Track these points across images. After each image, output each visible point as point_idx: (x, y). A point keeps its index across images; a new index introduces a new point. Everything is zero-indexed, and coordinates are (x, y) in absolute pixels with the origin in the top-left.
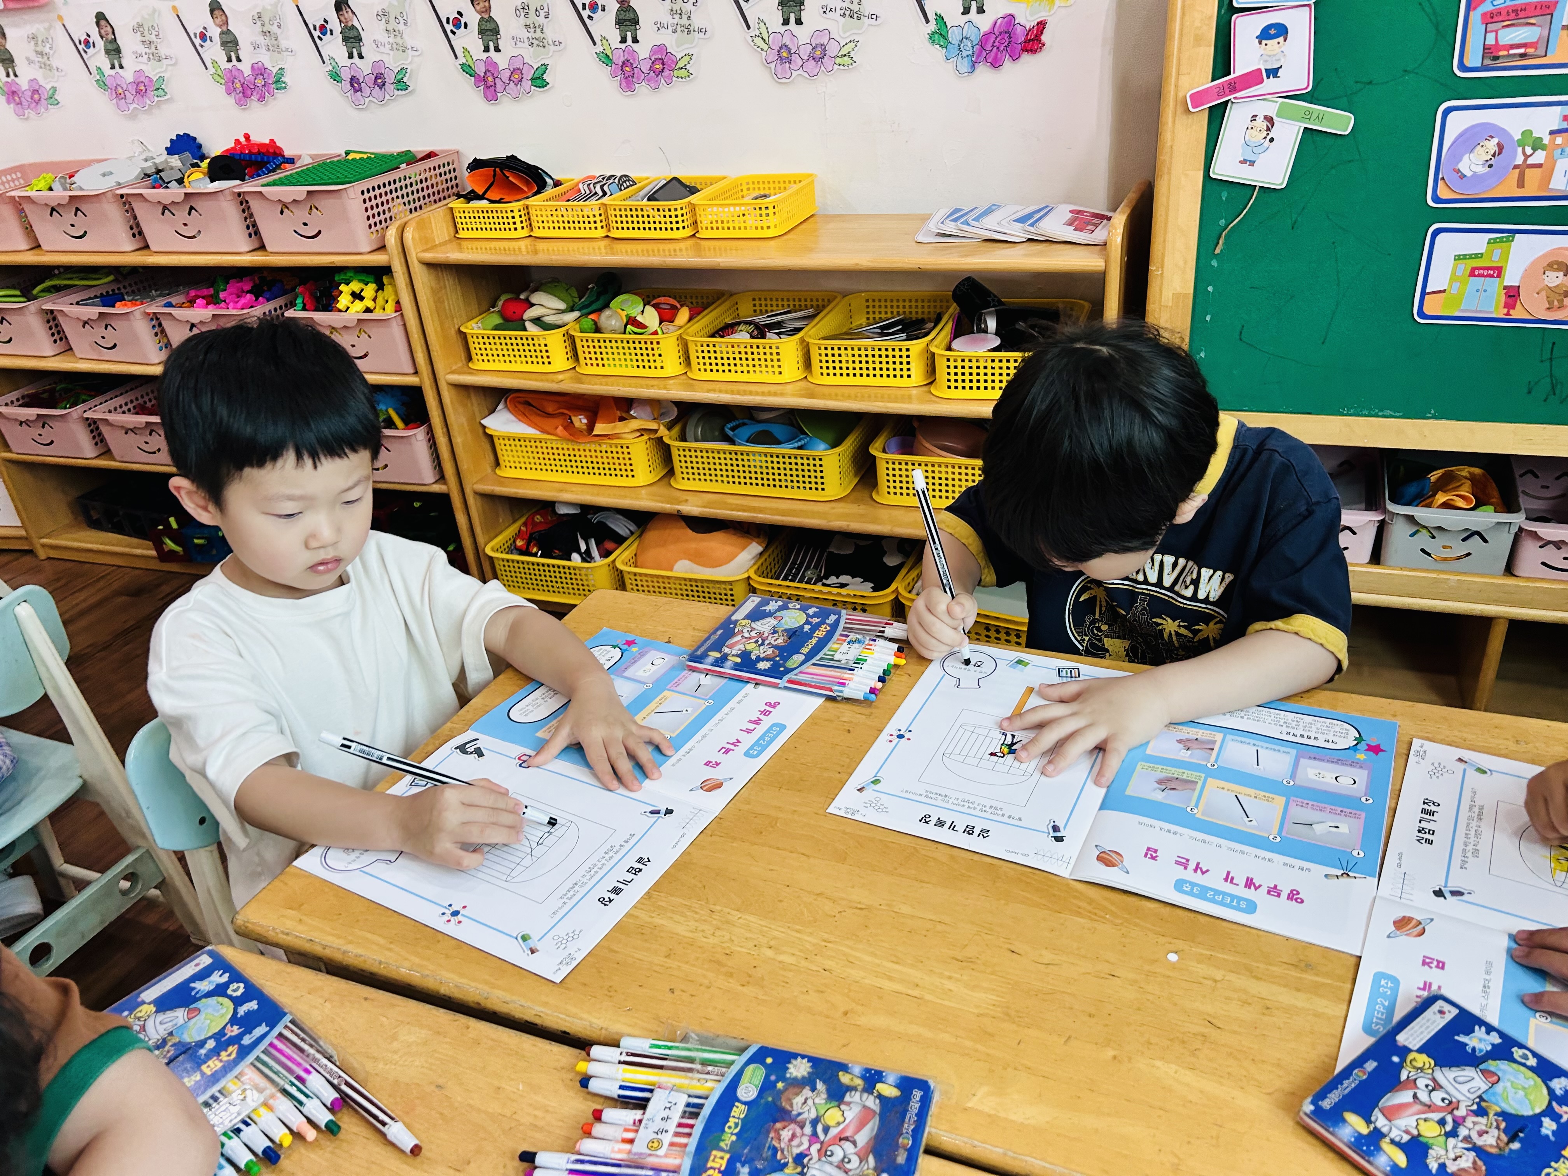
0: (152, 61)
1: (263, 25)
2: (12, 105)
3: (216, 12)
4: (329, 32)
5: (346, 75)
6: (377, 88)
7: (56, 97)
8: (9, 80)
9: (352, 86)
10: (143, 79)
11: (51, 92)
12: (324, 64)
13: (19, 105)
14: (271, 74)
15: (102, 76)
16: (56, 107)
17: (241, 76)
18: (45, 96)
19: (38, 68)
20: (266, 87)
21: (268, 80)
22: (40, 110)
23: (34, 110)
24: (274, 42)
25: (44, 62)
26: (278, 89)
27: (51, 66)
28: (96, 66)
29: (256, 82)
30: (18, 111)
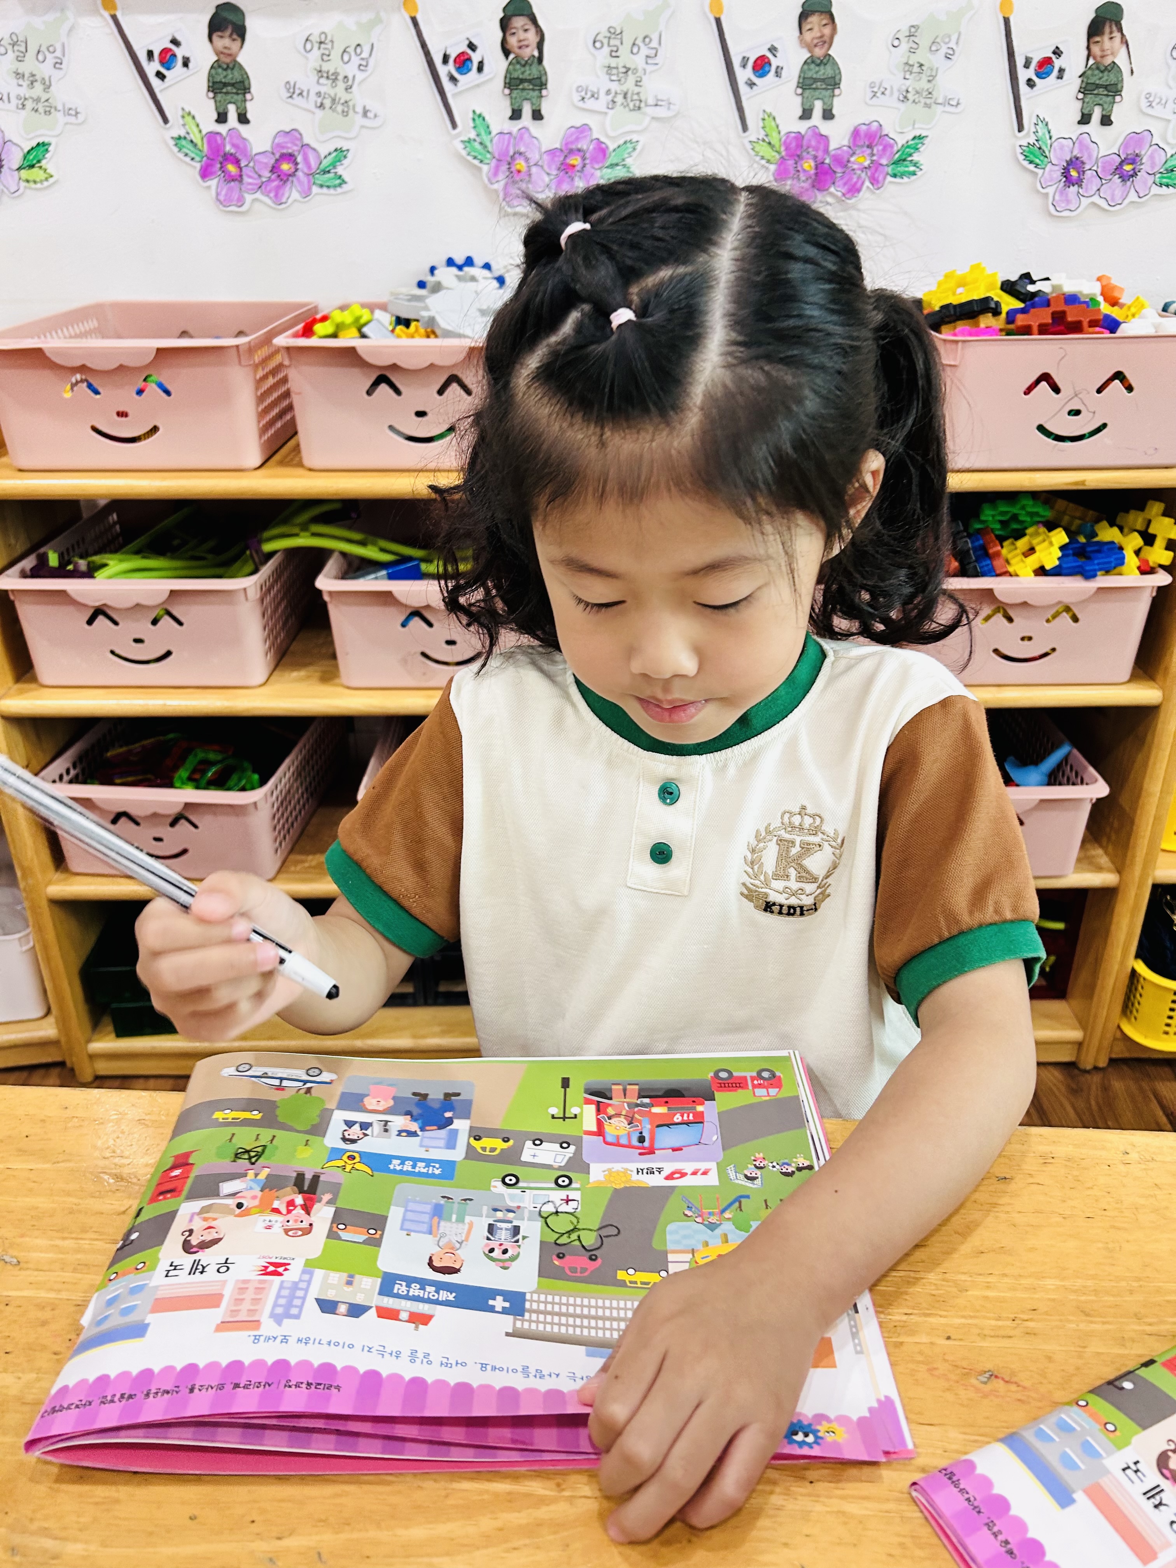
0: (619, 108)
1: (912, 51)
2: (213, 183)
3: (814, 20)
4: (1055, 73)
5: (1059, 156)
6: (1116, 179)
7: (340, 170)
9: (1066, 174)
10: (583, 145)
11: (325, 163)
12: (1019, 131)
13: (232, 183)
14: (891, 146)
15: (483, 133)
16: (332, 191)
17: (822, 147)
18: (309, 167)
19: (311, 106)
20: (873, 169)
21: (881, 157)
22: (286, 195)
23: (272, 195)
24: (923, 84)
25: (333, 95)
26: (895, 176)
27: (351, 104)
28: (474, 112)
29: (852, 159)
30: (226, 195)
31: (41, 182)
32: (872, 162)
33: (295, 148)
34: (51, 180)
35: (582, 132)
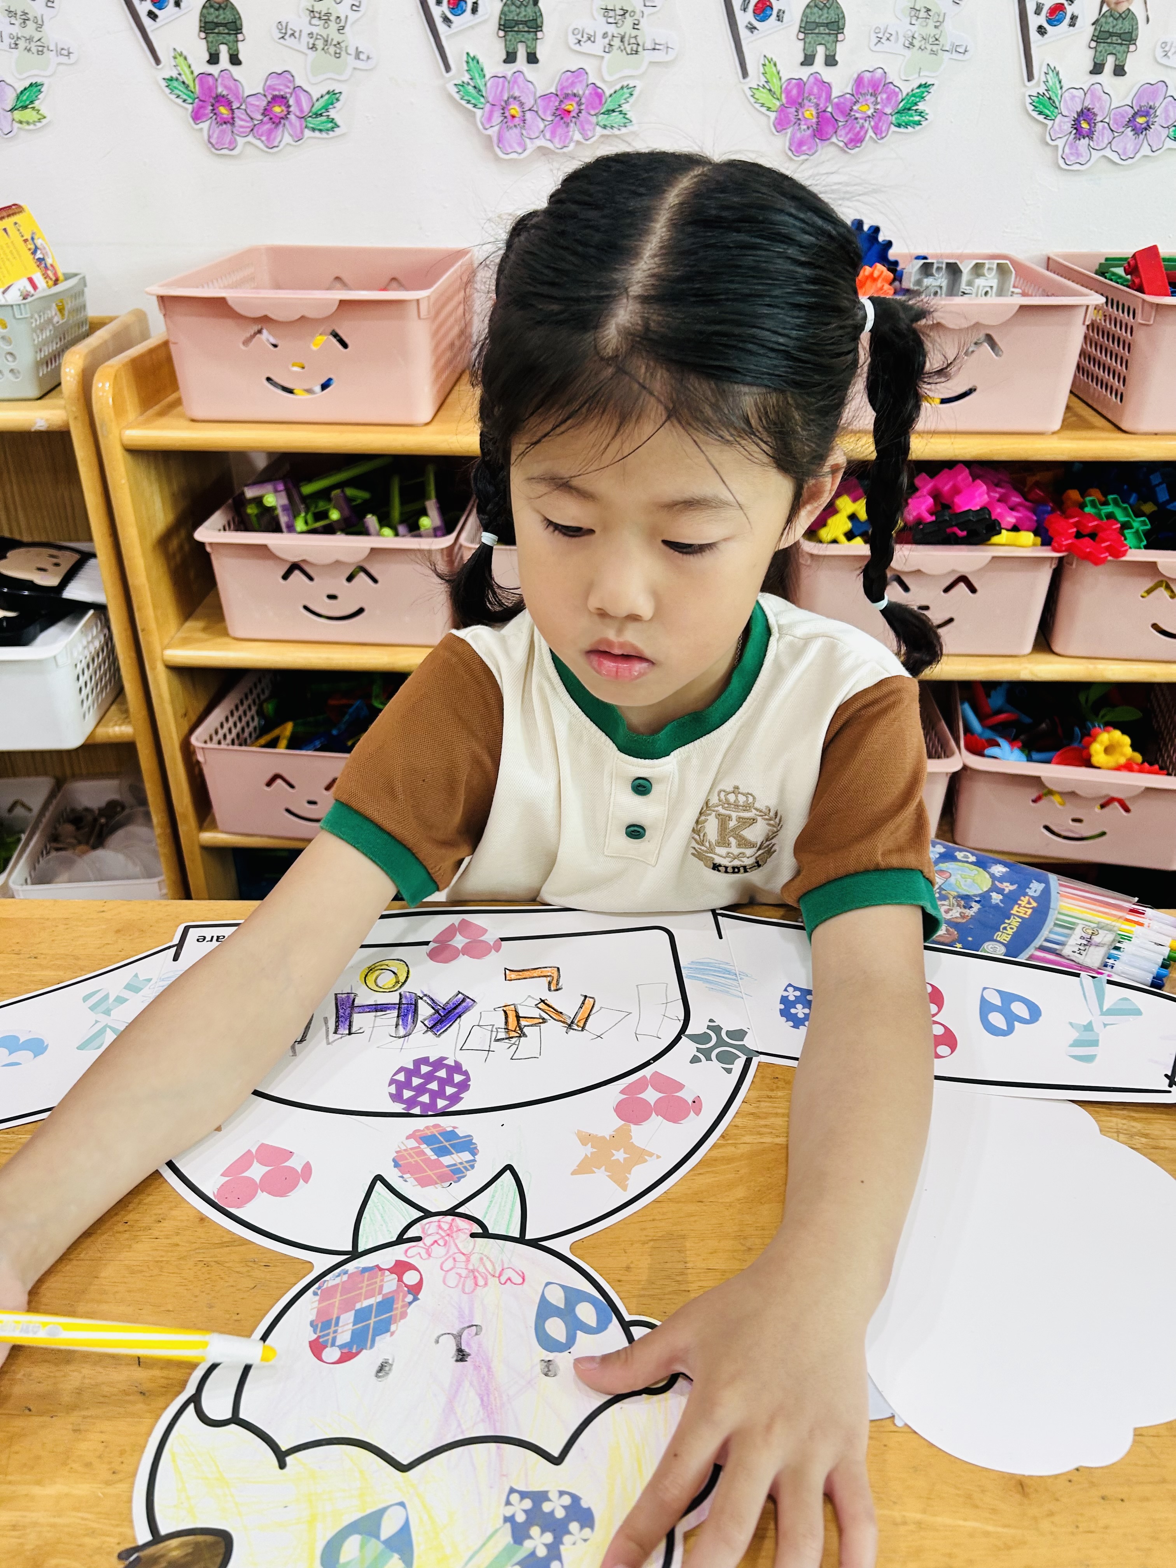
0: (615, 51)
2: (205, 126)
4: (1067, 20)
5: (1070, 107)
6: (1129, 132)
7: (332, 113)
8: (214, 70)
9: (1077, 126)
10: (579, 90)
11: (318, 106)
12: (1029, 80)
13: (224, 126)
14: (896, 94)
15: (477, 75)
16: (324, 135)
17: (824, 95)
18: (301, 111)
19: (304, 48)
20: (876, 120)
21: (885, 106)
22: (279, 139)
23: (264, 138)
24: (930, 30)
25: (325, 37)
26: (899, 126)
27: (342, 44)
28: (468, 54)
29: (855, 108)
30: (218, 138)
31: (34, 123)
32: (876, 111)
33: (288, 90)
34: (44, 121)
35: (577, 77)
